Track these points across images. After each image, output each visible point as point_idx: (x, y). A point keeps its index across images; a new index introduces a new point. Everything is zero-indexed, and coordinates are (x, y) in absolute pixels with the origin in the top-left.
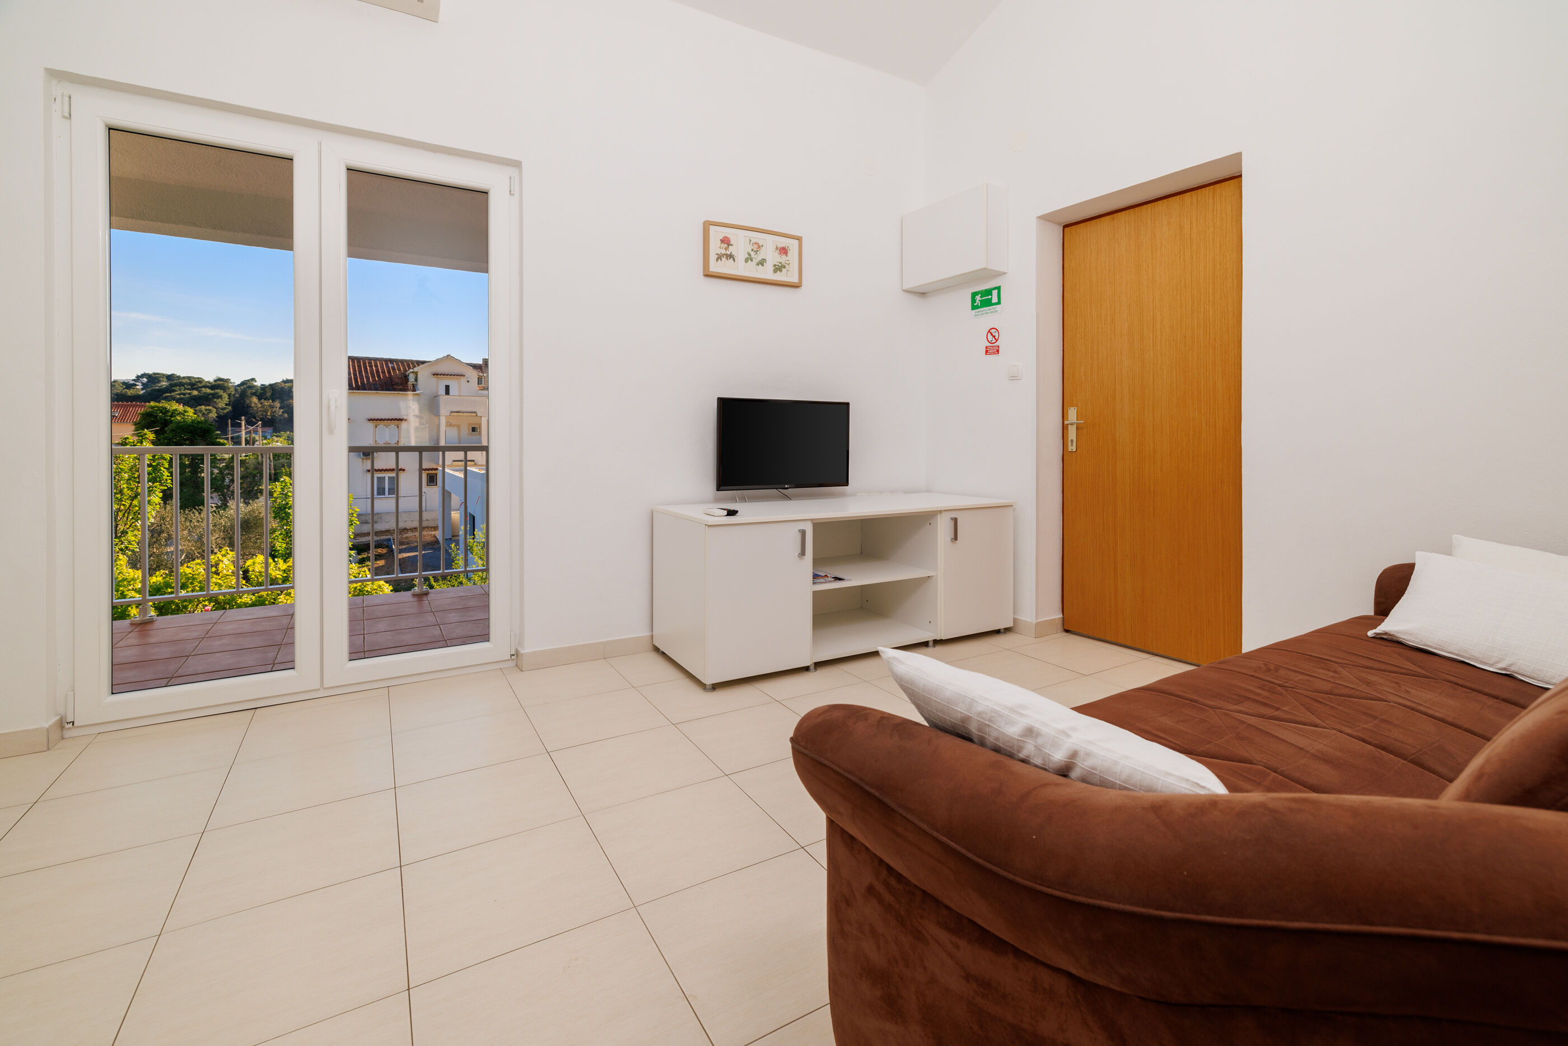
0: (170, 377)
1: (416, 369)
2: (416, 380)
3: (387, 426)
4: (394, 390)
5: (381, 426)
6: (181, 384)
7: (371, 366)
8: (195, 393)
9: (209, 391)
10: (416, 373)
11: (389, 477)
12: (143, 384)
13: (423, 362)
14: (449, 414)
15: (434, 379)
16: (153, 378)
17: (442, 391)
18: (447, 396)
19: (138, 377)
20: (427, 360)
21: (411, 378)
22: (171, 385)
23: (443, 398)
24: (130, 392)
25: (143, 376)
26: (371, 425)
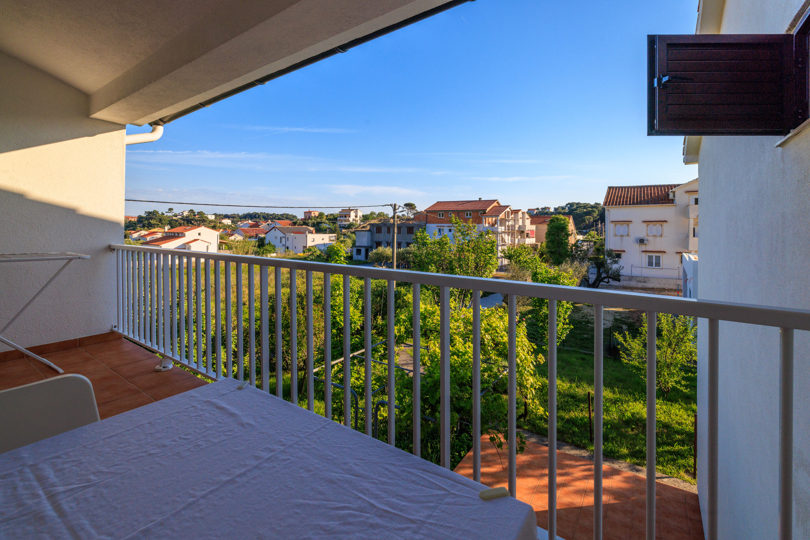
0: (578, 204)
1: (674, 190)
2: (674, 196)
3: (655, 225)
4: (659, 203)
5: (651, 225)
6: (580, 207)
7: (647, 191)
8: (585, 210)
9: (590, 209)
10: (674, 192)
11: (656, 256)
12: (568, 208)
13: (678, 185)
14: (696, 217)
15: (687, 195)
16: (571, 205)
17: (693, 202)
18: (697, 206)
19: (567, 205)
20: (680, 183)
21: (671, 196)
22: (577, 207)
23: (693, 207)
24: (563, 211)
25: (569, 204)
26: (645, 225)
